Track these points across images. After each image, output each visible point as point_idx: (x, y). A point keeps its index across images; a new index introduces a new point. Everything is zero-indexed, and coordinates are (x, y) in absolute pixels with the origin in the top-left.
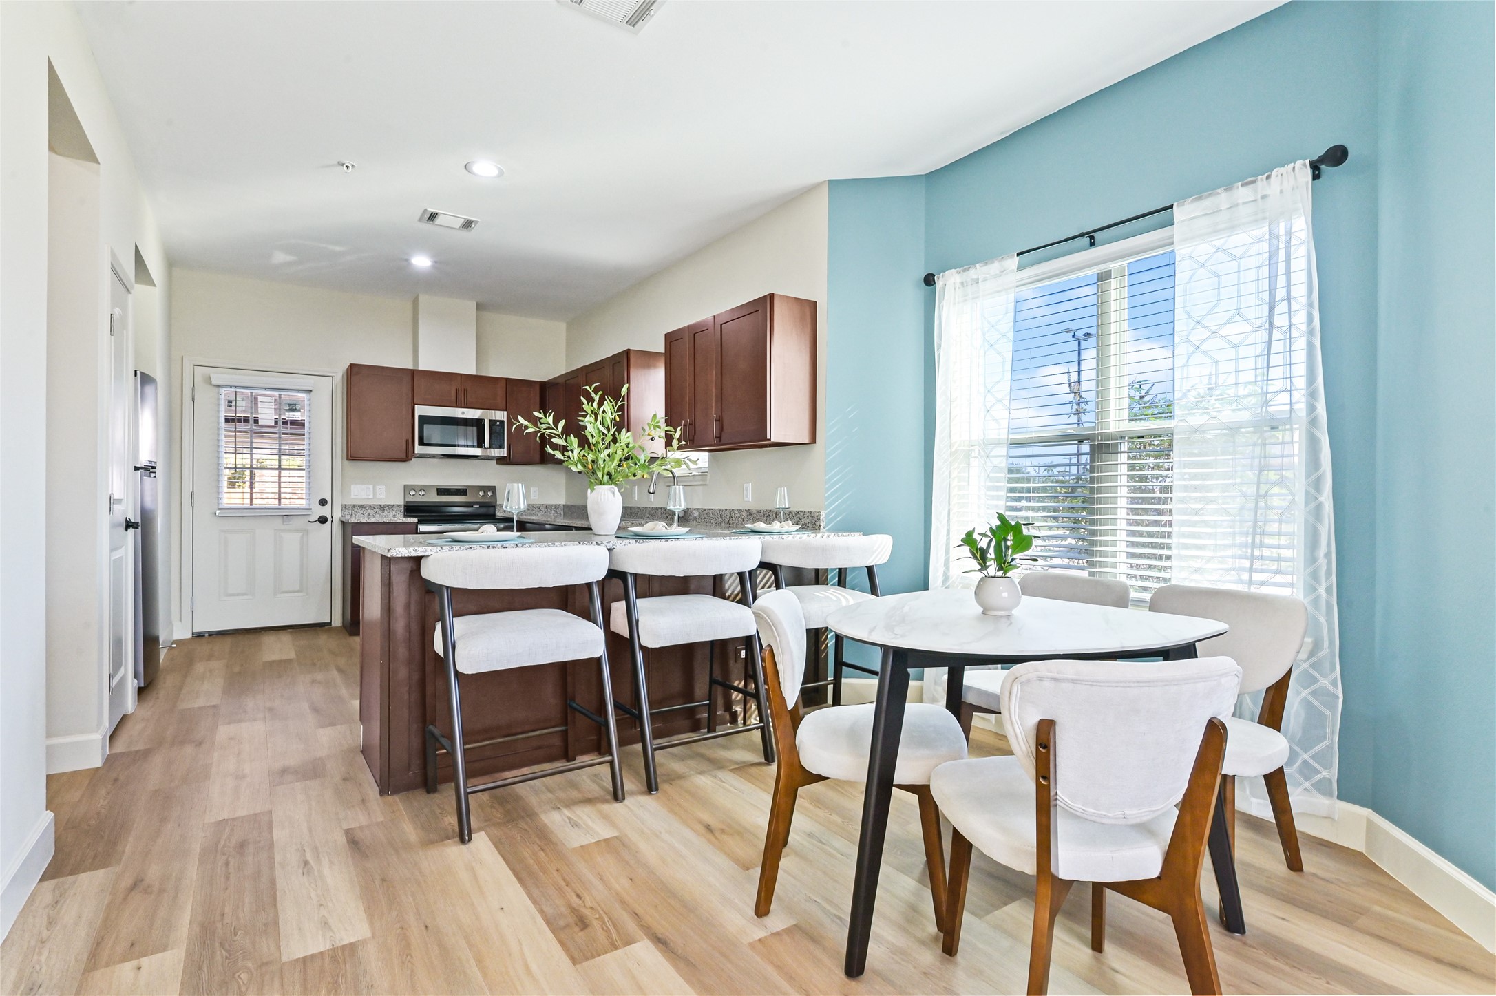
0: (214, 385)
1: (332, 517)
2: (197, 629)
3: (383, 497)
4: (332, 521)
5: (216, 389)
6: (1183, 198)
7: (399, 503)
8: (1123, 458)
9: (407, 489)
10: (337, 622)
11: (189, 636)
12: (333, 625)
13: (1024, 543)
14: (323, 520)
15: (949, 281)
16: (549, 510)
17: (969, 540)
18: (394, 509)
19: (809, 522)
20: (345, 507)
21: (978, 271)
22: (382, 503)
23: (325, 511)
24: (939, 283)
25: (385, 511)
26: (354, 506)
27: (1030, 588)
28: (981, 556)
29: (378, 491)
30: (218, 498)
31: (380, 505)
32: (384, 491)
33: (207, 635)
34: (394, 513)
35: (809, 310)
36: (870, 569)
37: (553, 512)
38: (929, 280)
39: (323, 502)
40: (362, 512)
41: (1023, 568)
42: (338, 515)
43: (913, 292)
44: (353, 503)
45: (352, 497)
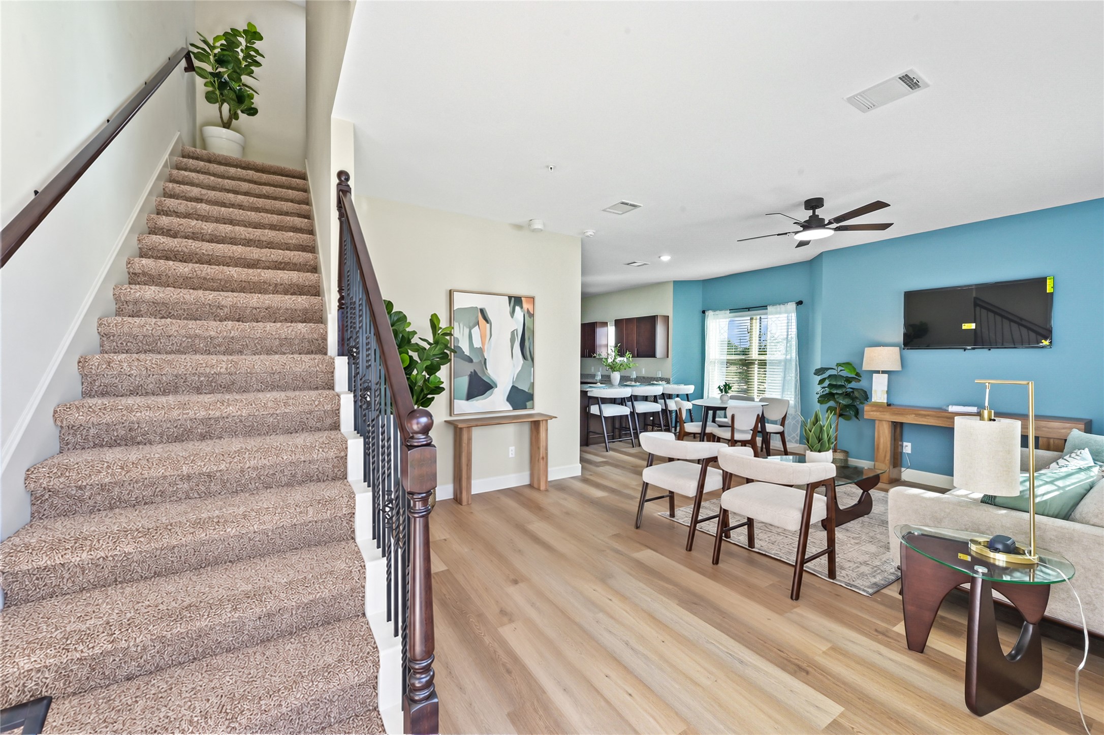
6: (770, 305)
8: (756, 366)
13: (730, 388)
15: (710, 314)
17: (719, 387)
19: (668, 381)
21: (718, 312)
24: (707, 313)
27: (732, 398)
28: (721, 390)
35: (666, 318)
36: (687, 395)
38: (704, 312)
41: (730, 394)
43: (698, 315)
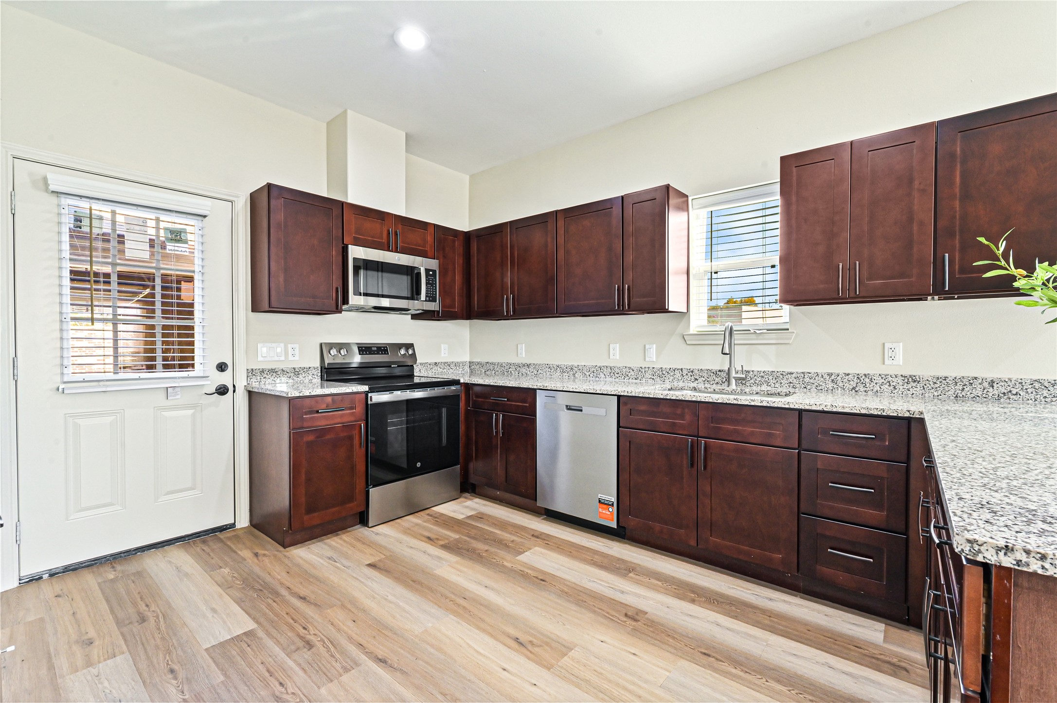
0: (53, 192)
1: (234, 386)
2: (28, 571)
3: (297, 358)
4: (234, 391)
5: (54, 199)
7: (316, 366)
9: (324, 348)
10: (243, 521)
11: (16, 584)
12: (238, 526)
14: (222, 391)
16: (458, 368)
18: (310, 372)
20: (251, 373)
22: (296, 366)
23: (225, 379)
25: (300, 376)
26: (263, 371)
29: (290, 351)
30: (62, 365)
31: (294, 369)
32: (297, 352)
33: (46, 576)
34: (310, 377)
37: (461, 370)
39: (222, 367)
40: (272, 378)
42: (241, 383)
44: (261, 367)
45: (260, 358)
